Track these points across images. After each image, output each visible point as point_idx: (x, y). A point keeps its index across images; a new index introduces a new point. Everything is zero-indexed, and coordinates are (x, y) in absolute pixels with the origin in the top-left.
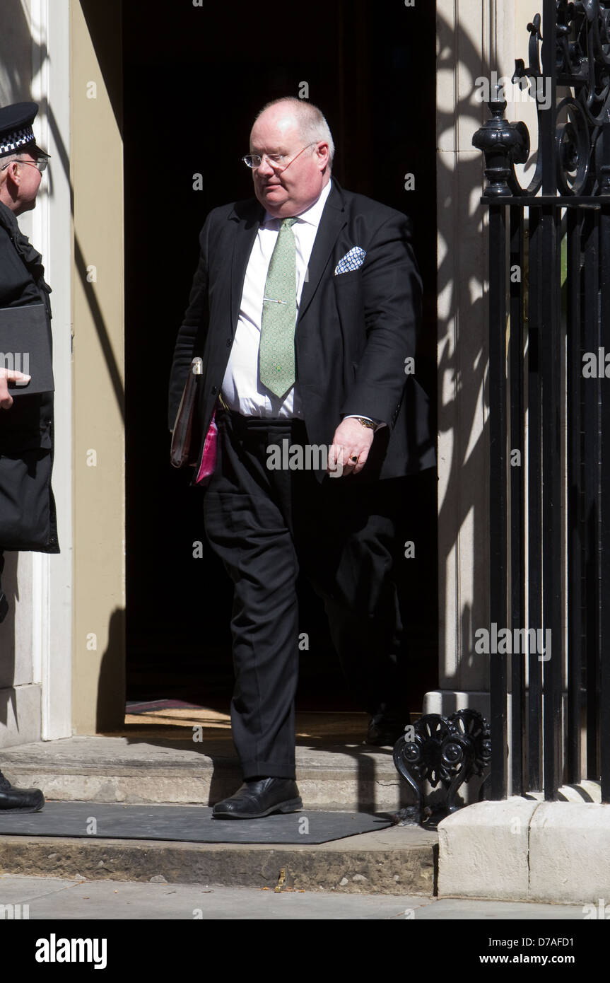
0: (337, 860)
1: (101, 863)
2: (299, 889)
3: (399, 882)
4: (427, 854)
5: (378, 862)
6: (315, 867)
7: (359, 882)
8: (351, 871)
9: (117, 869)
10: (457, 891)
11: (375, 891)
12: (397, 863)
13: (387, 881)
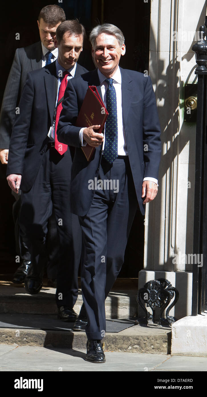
0: (127, 339)
1: (25, 339)
2: (110, 350)
3: (153, 349)
4: (166, 337)
5: (144, 340)
6: (117, 342)
7: (136, 348)
8: (133, 344)
9: (32, 342)
10: (179, 352)
11: (143, 352)
12: (153, 341)
13: (148, 348)
